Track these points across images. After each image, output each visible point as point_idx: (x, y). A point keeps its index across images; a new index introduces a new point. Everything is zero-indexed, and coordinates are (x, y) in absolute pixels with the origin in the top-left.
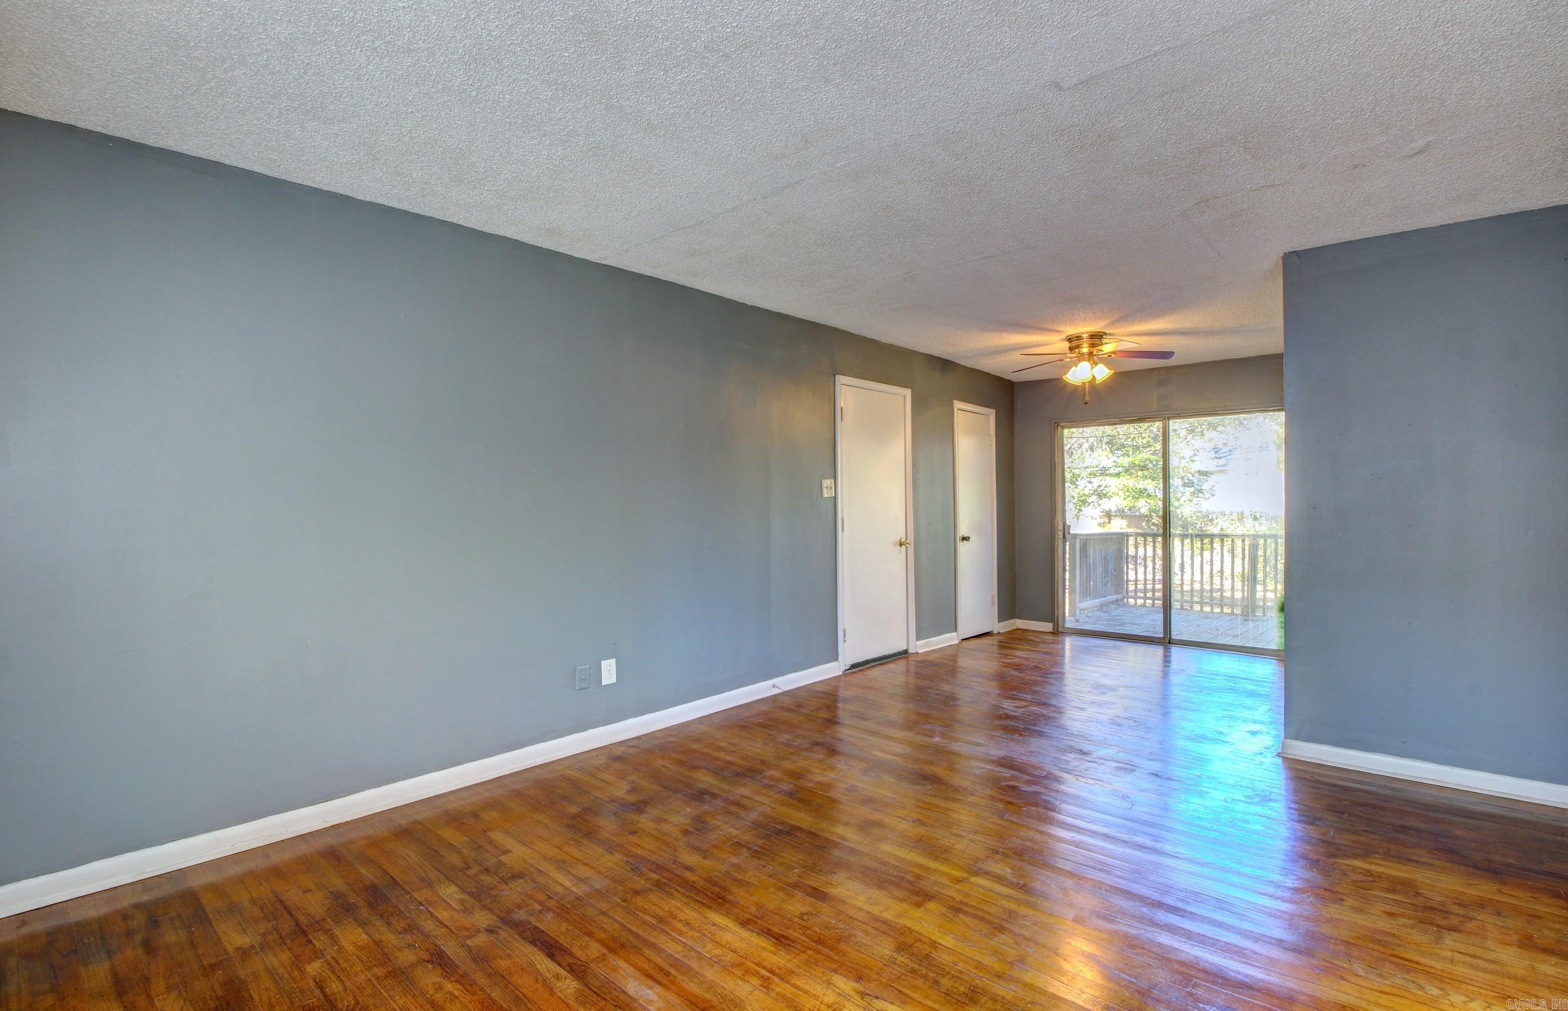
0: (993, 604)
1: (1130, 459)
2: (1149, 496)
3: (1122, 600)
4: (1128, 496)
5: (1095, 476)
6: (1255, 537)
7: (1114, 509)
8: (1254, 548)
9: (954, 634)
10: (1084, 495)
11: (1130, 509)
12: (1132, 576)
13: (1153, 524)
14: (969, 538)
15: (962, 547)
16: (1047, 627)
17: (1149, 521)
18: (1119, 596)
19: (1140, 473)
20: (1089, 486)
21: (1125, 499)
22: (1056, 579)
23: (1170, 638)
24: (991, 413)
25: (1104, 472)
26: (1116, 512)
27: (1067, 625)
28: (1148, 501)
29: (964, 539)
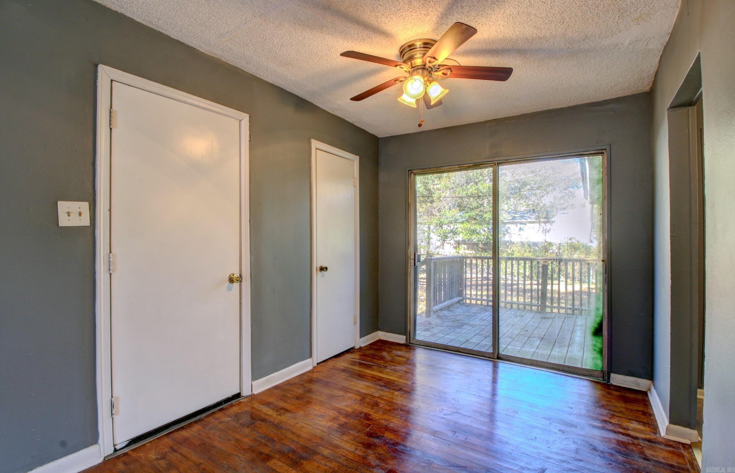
0: (355, 323)
1: (468, 214)
2: (478, 233)
3: (462, 300)
4: (467, 234)
5: (452, 223)
6: (546, 260)
7: (461, 240)
8: (545, 267)
9: (309, 360)
10: (446, 232)
11: (468, 240)
12: (468, 275)
13: (480, 248)
14: (326, 268)
15: (318, 278)
16: (401, 339)
17: (477, 246)
18: (461, 298)
19: (473, 222)
20: (449, 228)
21: (466, 235)
22: (409, 299)
23: (498, 353)
24: (356, 159)
25: (456, 221)
26: (462, 241)
27: (418, 338)
28: (477, 236)
29: (323, 269)
